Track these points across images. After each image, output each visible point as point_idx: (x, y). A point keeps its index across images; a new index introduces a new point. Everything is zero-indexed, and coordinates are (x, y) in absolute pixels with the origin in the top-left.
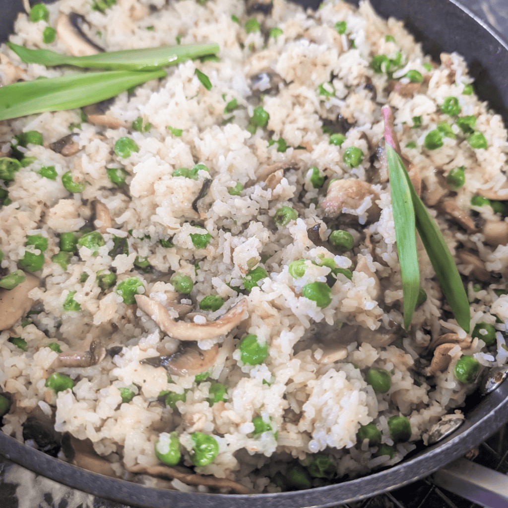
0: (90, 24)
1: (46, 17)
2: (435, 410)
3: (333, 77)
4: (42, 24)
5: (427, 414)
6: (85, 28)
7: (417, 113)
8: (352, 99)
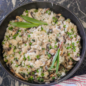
0: (33, 14)
1: (27, 12)
2: (48, 80)
3: (60, 33)
4: (27, 13)
5: (47, 80)
6: (32, 14)
7: (68, 43)
8: (61, 38)
